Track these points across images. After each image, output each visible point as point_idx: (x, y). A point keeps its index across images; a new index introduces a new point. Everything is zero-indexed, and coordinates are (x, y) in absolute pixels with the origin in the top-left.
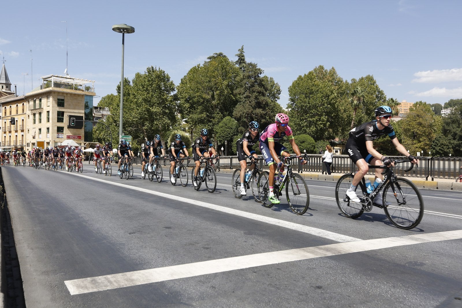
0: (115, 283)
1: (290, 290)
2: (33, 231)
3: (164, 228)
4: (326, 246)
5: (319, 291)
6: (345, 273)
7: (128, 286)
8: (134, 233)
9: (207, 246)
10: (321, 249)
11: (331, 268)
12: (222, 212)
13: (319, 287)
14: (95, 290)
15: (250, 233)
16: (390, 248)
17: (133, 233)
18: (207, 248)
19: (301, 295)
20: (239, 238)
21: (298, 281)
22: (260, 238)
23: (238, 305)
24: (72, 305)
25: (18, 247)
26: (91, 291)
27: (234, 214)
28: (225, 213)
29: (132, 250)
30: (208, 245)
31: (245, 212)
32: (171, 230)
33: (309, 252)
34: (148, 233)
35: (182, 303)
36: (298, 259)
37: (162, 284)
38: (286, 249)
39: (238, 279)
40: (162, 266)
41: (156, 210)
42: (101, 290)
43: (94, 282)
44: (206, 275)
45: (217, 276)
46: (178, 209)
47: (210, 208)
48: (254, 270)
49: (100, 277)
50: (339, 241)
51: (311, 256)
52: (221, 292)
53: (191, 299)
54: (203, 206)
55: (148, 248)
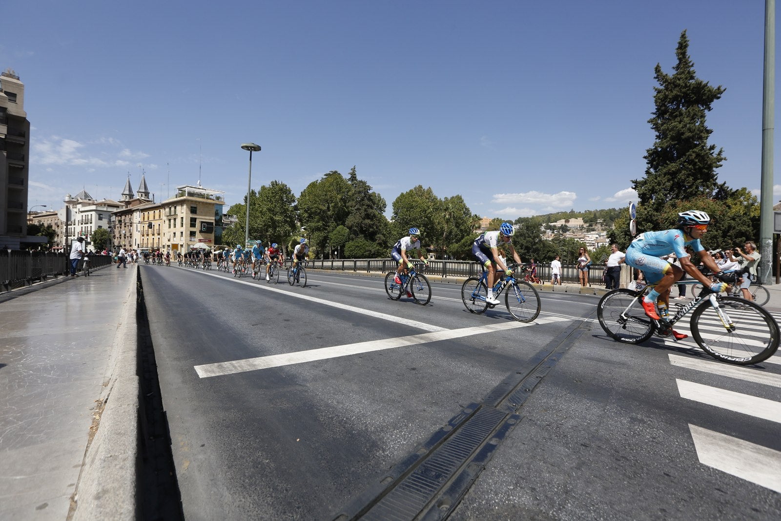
0: (238, 368)
1: (390, 371)
2: (167, 322)
3: (283, 321)
4: (421, 335)
5: (414, 372)
6: (435, 357)
7: (251, 370)
8: (257, 325)
9: (320, 336)
10: (417, 337)
11: (424, 353)
12: (334, 307)
13: (414, 369)
14: (221, 374)
15: (357, 325)
18: (321, 338)
19: (399, 375)
20: (348, 329)
21: (397, 364)
22: (366, 329)
23: (346, 385)
24: (201, 386)
25: (153, 336)
26: (218, 374)
27: (344, 308)
29: (255, 339)
31: (354, 307)
32: (289, 322)
33: (407, 340)
34: (269, 325)
35: (297, 384)
36: (397, 347)
37: (281, 368)
38: (388, 338)
39: (347, 363)
40: (281, 353)
41: (277, 305)
42: (226, 374)
43: (220, 367)
44: (319, 360)
45: (329, 361)
46: (295, 304)
47: (324, 303)
48: (359, 356)
49: (225, 363)
50: (431, 330)
51: (408, 343)
52: (331, 374)
53: (306, 380)
55: (269, 338)
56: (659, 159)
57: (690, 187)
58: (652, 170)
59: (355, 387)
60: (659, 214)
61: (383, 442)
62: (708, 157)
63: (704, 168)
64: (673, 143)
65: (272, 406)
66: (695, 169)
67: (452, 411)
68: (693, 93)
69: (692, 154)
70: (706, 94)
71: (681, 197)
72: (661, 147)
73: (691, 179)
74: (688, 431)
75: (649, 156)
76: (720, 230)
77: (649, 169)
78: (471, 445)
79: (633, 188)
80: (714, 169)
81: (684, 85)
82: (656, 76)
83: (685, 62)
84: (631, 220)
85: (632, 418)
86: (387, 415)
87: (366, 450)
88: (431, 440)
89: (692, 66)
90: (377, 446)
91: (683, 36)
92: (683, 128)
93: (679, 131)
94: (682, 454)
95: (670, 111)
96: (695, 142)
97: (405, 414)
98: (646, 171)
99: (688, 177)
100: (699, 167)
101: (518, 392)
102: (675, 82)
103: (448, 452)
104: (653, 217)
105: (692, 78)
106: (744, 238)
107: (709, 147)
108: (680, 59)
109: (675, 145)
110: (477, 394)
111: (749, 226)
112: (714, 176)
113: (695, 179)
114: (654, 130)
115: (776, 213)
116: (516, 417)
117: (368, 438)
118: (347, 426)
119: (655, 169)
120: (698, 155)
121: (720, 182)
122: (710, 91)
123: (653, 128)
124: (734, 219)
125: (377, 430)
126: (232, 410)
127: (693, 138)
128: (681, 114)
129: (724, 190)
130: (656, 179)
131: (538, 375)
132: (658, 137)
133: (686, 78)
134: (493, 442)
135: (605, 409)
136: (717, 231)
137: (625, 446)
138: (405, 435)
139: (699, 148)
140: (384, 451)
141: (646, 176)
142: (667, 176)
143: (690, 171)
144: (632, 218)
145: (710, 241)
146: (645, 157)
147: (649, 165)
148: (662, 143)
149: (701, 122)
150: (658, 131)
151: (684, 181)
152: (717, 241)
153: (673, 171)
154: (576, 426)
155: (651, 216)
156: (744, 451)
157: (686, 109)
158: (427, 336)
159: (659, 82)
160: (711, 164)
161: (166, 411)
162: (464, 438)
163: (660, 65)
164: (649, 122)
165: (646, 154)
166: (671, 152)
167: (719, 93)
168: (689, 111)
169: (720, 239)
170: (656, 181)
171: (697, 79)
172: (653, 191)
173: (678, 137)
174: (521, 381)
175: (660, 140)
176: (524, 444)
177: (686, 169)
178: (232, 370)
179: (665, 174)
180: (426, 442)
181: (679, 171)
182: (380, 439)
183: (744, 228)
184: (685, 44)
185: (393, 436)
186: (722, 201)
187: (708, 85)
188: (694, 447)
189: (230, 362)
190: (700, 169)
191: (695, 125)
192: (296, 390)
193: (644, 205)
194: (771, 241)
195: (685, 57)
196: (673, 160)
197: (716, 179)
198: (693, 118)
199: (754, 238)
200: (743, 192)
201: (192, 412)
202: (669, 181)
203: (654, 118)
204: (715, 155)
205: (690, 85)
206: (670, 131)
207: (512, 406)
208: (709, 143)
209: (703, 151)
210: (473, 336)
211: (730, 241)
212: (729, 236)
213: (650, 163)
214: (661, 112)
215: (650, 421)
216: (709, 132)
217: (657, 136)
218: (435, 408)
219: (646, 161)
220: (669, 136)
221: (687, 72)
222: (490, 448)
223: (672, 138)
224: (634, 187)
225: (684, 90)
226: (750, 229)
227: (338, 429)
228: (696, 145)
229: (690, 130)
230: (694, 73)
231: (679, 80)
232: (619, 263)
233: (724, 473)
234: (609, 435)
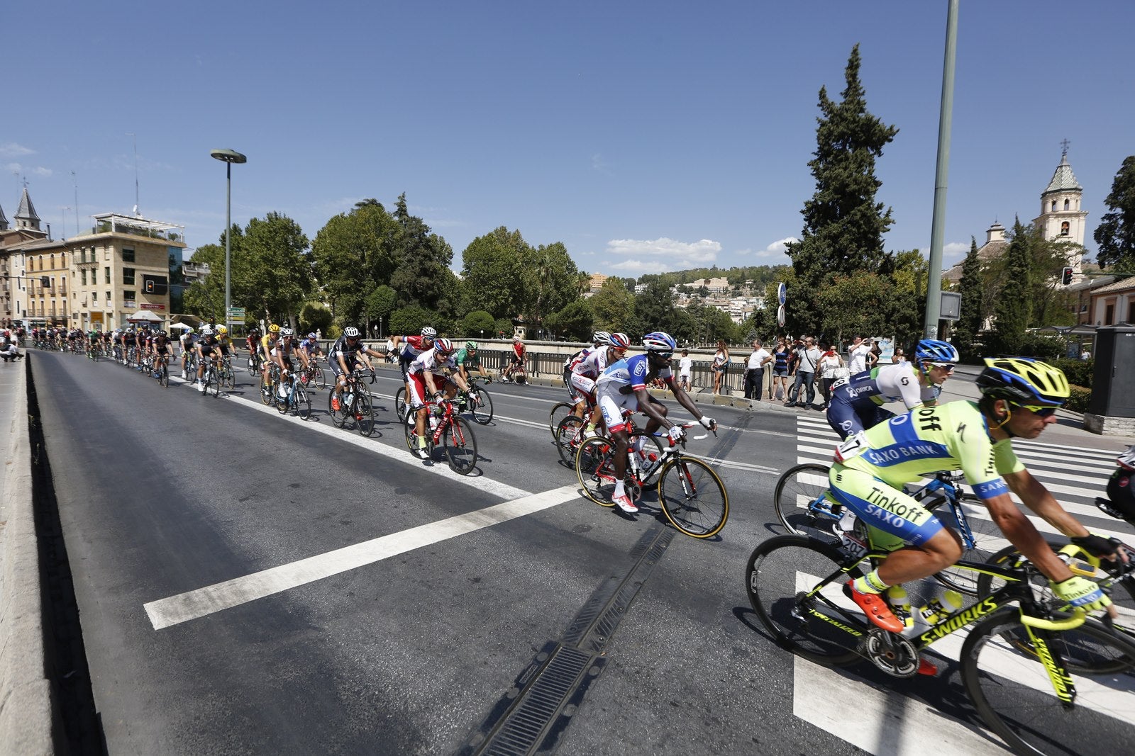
0: (218, 601)
1: (444, 588)
2: (90, 502)
3: (290, 487)
4: (491, 508)
5: (476, 586)
6: (508, 552)
7: (238, 603)
8: (247, 499)
9: (346, 519)
10: (485, 514)
11: (494, 545)
12: (369, 450)
13: (477, 580)
14: (190, 617)
15: (402, 491)
16: (560, 505)
17: (245, 499)
18: (347, 523)
19: (456, 595)
20: (389, 500)
21: (455, 572)
22: (415, 500)
23: (381, 622)
24: (157, 649)
26: (184, 619)
27: (384, 453)
28: (373, 452)
29: (243, 533)
30: (348, 516)
32: (299, 491)
33: (470, 521)
34: (268, 498)
35: (310, 627)
36: (457, 535)
37: (284, 595)
38: (446, 518)
39: (384, 575)
41: (279, 450)
42: (198, 616)
43: (188, 602)
44: (343, 573)
45: (357, 574)
46: (310, 446)
47: (354, 443)
48: (403, 558)
49: (196, 591)
50: (507, 497)
51: (473, 527)
52: (361, 601)
53: (322, 618)
54: (345, 440)
55: (267, 529)
56: (819, 215)
57: (853, 256)
58: (810, 229)
59: (394, 626)
60: (815, 290)
61: (428, 730)
62: (875, 219)
63: (869, 232)
64: (836, 196)
65: (271, 677)
66: (859, 233)
67: (521, 659)
68: (862, 131)
69: (857, 213)
70: (876, 134)
71: (841, 269)
72: (822, 201)
73: (854, 245)
74: (791, 664)
75: (807, 210)
76: (883, 313)
77: (806, 228)
78: (539, 721)
79: (786, 253)
80: (881, 233)
81: (852, 119)
82: (820, 102)
83: (855, 87)
84: (779, 305)
85: (734, 649)
86: (436, 678)
87: (403, 748)
88: (490, 717)
89: (863, 94)
90: (418, 739)
91: (855, 52)
92: (848, 177)
93: (843, 181)
94: (777, 703)
95: (834, 152)
96: (861, 197)
97: (460, 673)
98: (803, 231)
99: (851, 243)
100: (864, 231)
101: (609, 612)
102: (843, 114)
103: (510, 737)
104: (809, 294)
105: (862, 110)
106: (908, 324)
107: (876, 206)
108: (849, 83)
109: (838, 199)
110: (557, 623)
111: (914, 309)
112: (880, 243)
113: (859, 247)
114: (814, 177)
115: (943, 294)
116: (600, 663)
117: (408, 725)
118: (380, 704)
119: (814, 228)
120: (864, 215)
121: (886, 250)
122: (881, 130)
123: (813, 175)
124: (898, 299)
125: (420, 707)
126: (210, 695)
127: (859, 191)
128: (847, 159)
129: (890, 261)
130: (814, 243)
131: (636, 580)
132: (819, 186)
133: (855, 111)
134: (567, 713)
135: (707, 636)
136: (879, 314)
137: (718, 700)
138: (457, 712)
139: (865, 205)
140: (428, 745)
141: (802, 238)
142: (827, 241)
143: (854, 235)
144: (781, 303)
145: (872, 327)
146: (803, 212)
147: (807, 223)
148: (822, 195)
149: (869, 171)
150: (819, 178)
151: (846, 248)
152: (880, 327)
153: (834, 234)
154: (669, 672)
155: (806, 292)
156: (842, 689)
157: (853, 152)
158: (501, 509)
159: (823, 112)
160: (877, 228)
161: (100, 714)
162: (532, 710)
163: (826, 88)
164: (809, 165)
165: (804, 208)
166: (834, 208)
167: (891, 135)
168: (856, 155)
169: (883, 325)
170: (814, 246)
171: (868, 112)
172: (810, 259)
173: (842, 189)
174: (616, 592)
175: (821, 191)
176: (604, 710)
177: (850, 232)
178: (206, 608)
179: (825, 238)
180: (483, 723)
181: (841, 234)
182: (423, 725)
183: (909, 312)
184: (856, 63)
185: (442, 717)
186: (888, 276)
187: (880, 122)
188: (792, 691)
189: (204, 589)
190: (865, 233)
191: (862, 175)
192: (308, 639)
193: (799, 277)
194: (936, 329)
195: (856, 81)
196: (834, 219)
197: (882, 247)
198: (860, 166)
199: (918, 324)
200: (913, 256)
201: (144, 709)
202: (829, 246)
203: (815, 161)
204: (882, 216)
205: (859, 120)
206: (833, 181)
207: (598, 641)
208: (877, 199)
209: (869, 211)
210: (563, 505)
211: (893, 327)
212: (893, 321)
213: (808, 219)
214: (824, 153)
215: (755, 651)
216: (878, 184)
217: (817, 185)
218: (500, 657)
219: (803, 216)
220: (832, 188)
221: (856, 101)
222: (563, 722)
223: (836, 191)
224: (788, 251)
225: (852, 126)
226: (914, 313)
227: (366, 714)
228: (862, 202)
229: (855, 180)
230: (865, 104)
231: (847, 111)
232: (762, 365)
233: (814, 727)
234: (705, 683)
